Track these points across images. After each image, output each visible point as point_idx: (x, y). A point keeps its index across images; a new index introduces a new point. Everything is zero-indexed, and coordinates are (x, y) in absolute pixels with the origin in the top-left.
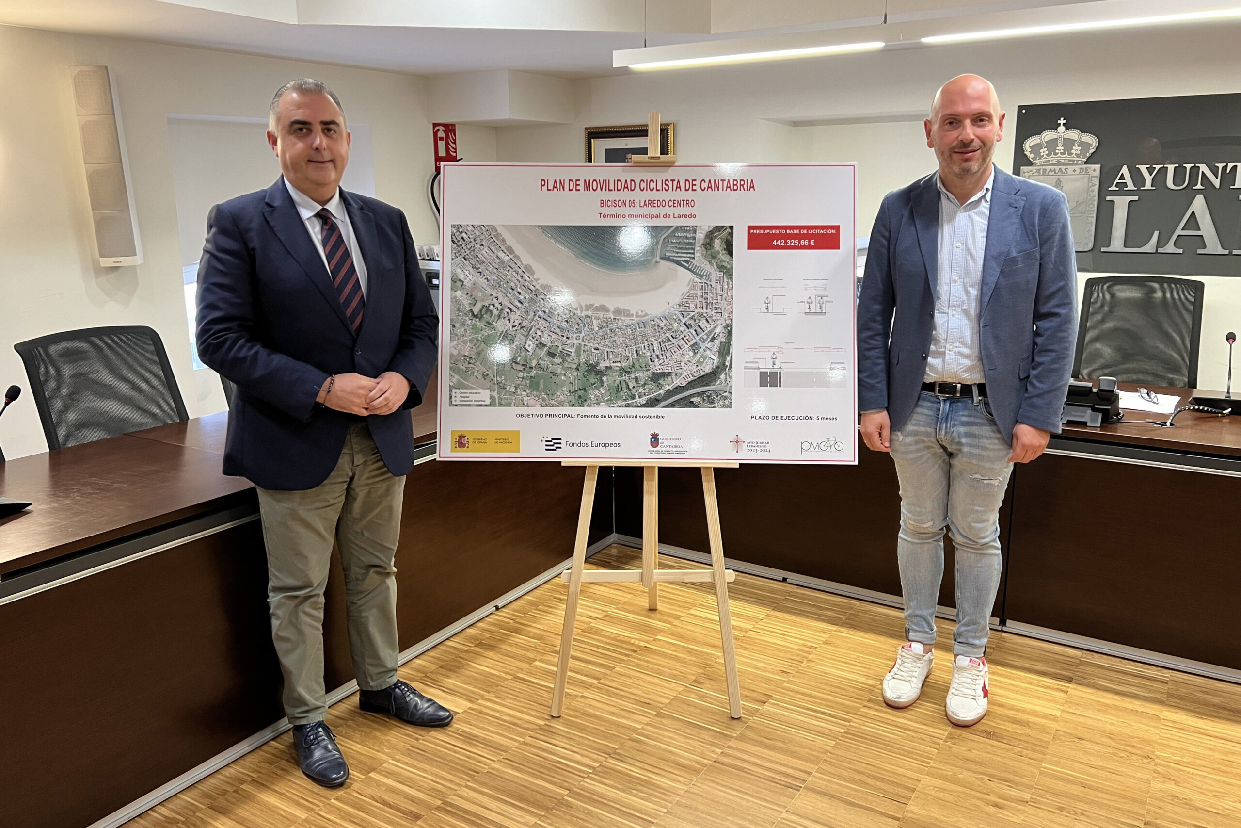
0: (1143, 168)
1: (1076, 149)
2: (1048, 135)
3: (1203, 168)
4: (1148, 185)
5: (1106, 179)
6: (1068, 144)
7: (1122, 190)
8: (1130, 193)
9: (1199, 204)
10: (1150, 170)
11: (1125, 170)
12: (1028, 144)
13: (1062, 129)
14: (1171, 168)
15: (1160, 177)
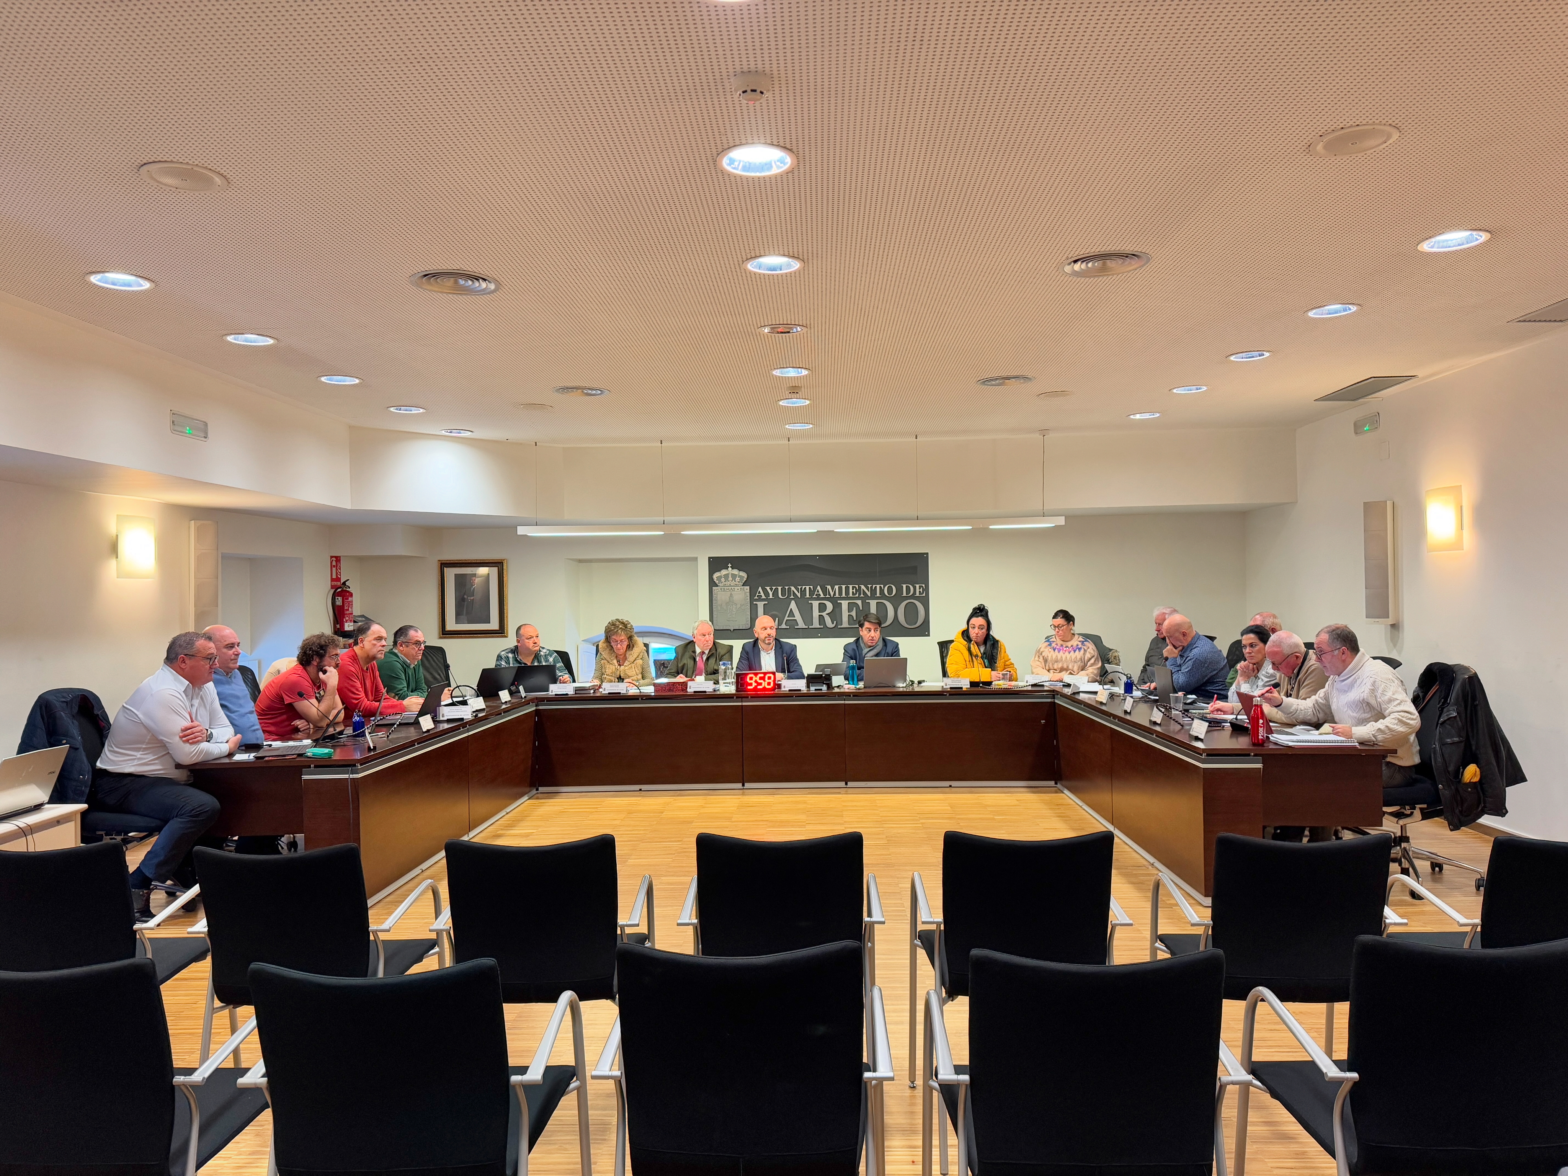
0: (768, 588)
1: (738, 579)
2: (724, 572)
3: (793, 588)
4: (771, 597)
5: (752, 593)
6: (734, 576)
7: (760, 599)
8: (763, 600)
9: (793, 605)
10: (771, 589)
11: (760, 589)
12: (715, 576)
13: (730, 569)
14: (780, 588)
15: (775, 593)
